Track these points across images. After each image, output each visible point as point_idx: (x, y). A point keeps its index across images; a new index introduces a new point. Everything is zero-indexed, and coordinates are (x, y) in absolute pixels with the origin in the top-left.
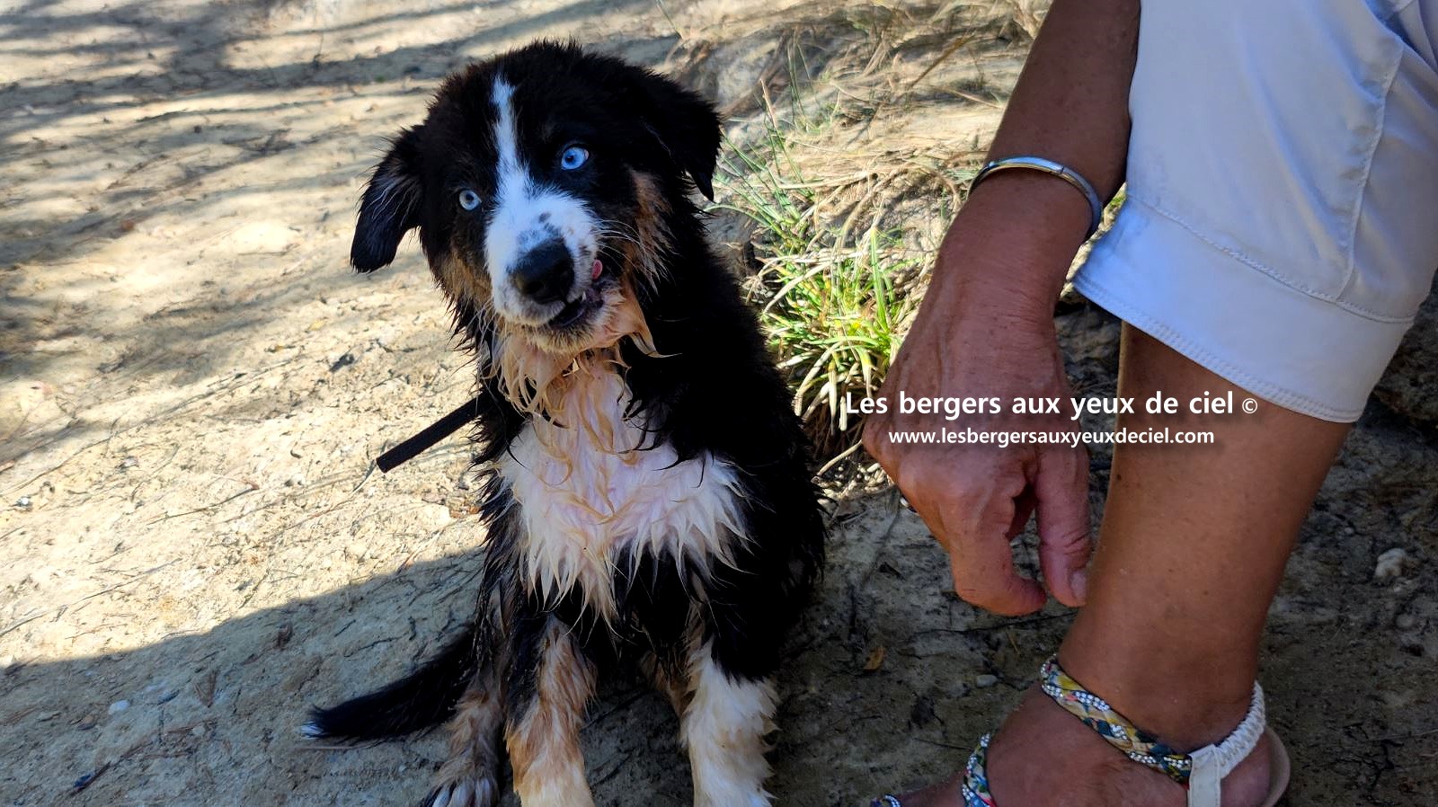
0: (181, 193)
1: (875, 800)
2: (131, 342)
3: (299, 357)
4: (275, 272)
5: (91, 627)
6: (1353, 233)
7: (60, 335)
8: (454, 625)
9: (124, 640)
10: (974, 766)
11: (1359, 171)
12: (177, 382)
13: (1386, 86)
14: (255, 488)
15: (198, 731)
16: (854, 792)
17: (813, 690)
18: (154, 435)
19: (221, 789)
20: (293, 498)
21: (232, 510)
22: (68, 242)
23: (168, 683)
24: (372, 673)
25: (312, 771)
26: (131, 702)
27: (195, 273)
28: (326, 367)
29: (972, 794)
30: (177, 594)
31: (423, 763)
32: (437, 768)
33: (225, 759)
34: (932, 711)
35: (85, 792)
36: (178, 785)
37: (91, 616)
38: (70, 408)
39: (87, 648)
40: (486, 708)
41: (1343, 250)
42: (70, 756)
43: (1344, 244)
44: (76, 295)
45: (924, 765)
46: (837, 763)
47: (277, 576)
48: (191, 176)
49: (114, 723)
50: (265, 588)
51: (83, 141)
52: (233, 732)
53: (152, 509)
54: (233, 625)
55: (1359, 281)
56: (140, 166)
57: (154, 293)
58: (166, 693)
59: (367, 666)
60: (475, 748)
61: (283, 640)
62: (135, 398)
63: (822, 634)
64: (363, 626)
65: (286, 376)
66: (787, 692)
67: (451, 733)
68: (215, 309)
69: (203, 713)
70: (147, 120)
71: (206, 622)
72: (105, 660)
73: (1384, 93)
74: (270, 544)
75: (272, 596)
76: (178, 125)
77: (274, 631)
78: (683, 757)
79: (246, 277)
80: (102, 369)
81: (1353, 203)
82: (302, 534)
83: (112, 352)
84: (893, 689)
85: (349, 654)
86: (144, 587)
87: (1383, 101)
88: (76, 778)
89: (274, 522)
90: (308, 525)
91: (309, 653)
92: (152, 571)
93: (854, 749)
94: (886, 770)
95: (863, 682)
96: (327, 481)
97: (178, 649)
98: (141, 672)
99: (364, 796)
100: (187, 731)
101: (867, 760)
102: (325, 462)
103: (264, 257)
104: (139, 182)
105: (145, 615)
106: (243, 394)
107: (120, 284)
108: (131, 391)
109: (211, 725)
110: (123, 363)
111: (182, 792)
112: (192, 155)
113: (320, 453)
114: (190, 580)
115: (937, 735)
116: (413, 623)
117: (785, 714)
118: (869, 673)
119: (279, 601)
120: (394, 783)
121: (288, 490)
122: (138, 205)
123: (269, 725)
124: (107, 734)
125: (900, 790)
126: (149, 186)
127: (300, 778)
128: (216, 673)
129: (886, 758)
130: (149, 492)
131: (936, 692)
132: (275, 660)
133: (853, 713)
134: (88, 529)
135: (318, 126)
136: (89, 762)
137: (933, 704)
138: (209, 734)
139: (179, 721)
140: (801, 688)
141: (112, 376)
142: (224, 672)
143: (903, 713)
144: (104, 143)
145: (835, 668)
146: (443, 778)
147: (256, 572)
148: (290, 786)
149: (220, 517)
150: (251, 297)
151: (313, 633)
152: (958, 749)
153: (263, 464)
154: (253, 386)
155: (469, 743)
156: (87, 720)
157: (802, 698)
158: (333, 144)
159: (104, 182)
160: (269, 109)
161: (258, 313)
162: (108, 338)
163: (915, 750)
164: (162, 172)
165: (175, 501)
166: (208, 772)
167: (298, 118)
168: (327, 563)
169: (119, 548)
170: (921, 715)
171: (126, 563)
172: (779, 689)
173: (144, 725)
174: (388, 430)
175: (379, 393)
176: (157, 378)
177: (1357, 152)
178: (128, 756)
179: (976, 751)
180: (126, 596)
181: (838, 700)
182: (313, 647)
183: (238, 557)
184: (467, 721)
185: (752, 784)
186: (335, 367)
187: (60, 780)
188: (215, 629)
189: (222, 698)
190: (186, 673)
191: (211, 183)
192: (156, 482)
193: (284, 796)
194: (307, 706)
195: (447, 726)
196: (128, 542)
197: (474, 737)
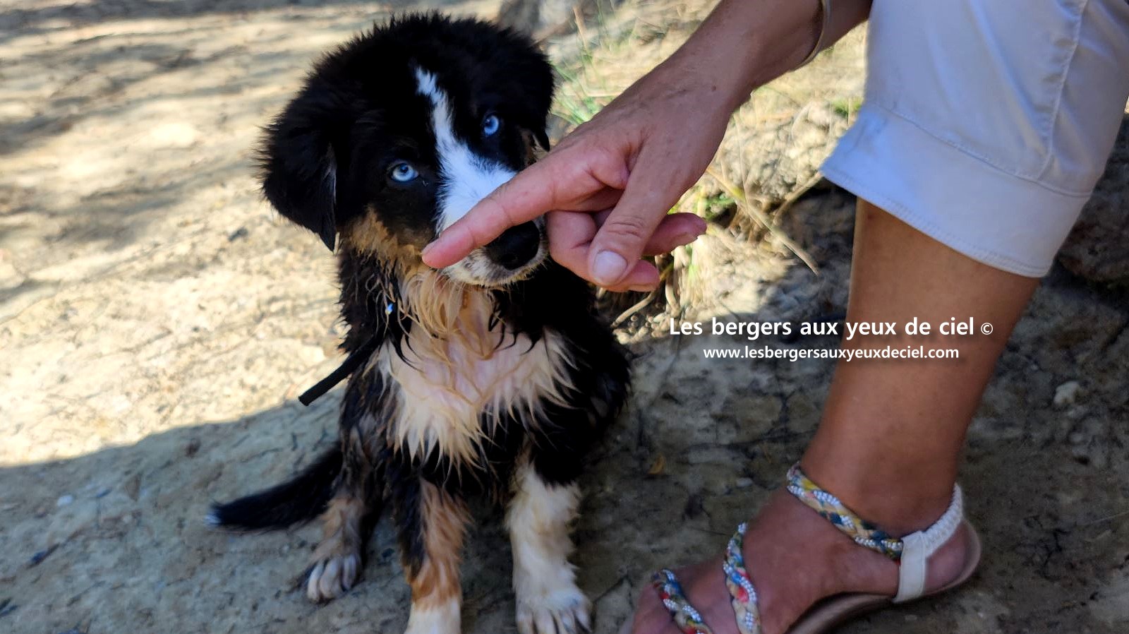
0: (111, 100)
1: (655, 573)
2: (71, 218)
3: (204, 231)
4: (183, 162)
5: (42, 439)
6: (1052, 126)
7: (15, 212)
8: (327, 439)
9: (69, 449)
10: (733, 547)
11: (1059, 75)
12: (108, 249)
13: (1083, 5)
14: (169, 332)
15: (127, 519)
16: (639, 567)
17: (609, 489)
18: (89, 291)
19: (145, 563)
20: (200, 340)
21: (151, 350)
22: (20, 138)
23: (102, 483)
24: (263, 475)
25: (216, 550)
26: (75, 497)
27: (121, 163)
28: (224, 239)
29: (730, 569)
30: (109, 414)
31: (303, 544)
32: (314, 548)
33: (148, 541)
34: (701, 507)
35: (41, 565)
36: (111, 560)
37: (42, 431)
38: (23, 269)
39: (39, 455)
40: (352, 504)
41: (1044, 139)
42: (28, 539)
43: (1045, 134)
44: (26, 181)
45: (693, 547)
46: (626, 545)
47: (188, 401)
48: (116, 86)
49: (62, 513)
50: (178, 410)
51: (30, 58)
52: (155, 520)
53: (88, 349)
54: (153, 438)
55: (1056, 165)
56: (76, 79)
57: (89, 179)
58: (102, 490)
59: (258, 470)
60: (344, 533)
61: (192, 450)
62: (75, 262)
63: (615, 446)
64: (256, 440)
65: (194, 245)
66: (588, 491)
67: (324, 522)
68: (137, 191)
69: (131, 506)
70: (81, 42)
71: (132, 435)
72: (54, 465)
73: (1081, 11)
74: (182, 376)
75: (183, 417)
76: (106, 45)
77: (186, 443)
78: (505, 538)
79: (162, 167)
80: (48, 239)
81: (1053, 102)
82: (207, 369)
83: (55, 226)
84: (671, 490)
85: (245, 461)
86: (85, 409)
87: (1079, 18)
88: (33, 554)
89: (185, 359)
90: (212, 362)
91: (213, 460)
92: (89, 397)
93: (639, 534)
94: (664, 551)
95: (647, 485)
96: (226, 328)
97: (109, 457)
98: (82, 474)
99: (256, 569)
100: (117, 520)
101: (649, 543)
102: (225, 313)
103: (177, 151)
104: (75, 91)
105: (85, 430)
106: (160, 259)
107: (60, 173)
108: (71, 256)
109: (137, 515)
110: (65, 234)
111: (116, 566)
112: (117, 69)
113: (221, 306)
114: (119, 405)
115: (705, 524)
116: (294, 437)
117: (586, 507)
118: (652, 478)
119: (189, 421)
120: (280, 559)
121: (196, 335)
122: (74, 110)
123: (182, 515)
124: (56, 522)
125: (676, 567)
126: (84, 94)
127: (207, 556)
128: (140, 475)
129: (665, 542)
130: (86, 335)
131: (705, 492)
132: (187, 466)
133: (639, 507)
134: (39, 364)
135: (218, 45)
136: (42, 542)
137: (701, 501)
138: (136, 521)
139: (113, 512)
140: (599, 488)
141: (57, 245)
142: (147, 473)
143: (679, 506)
144: (47, 60)
145: (626, 473)
146: (319, 555)
147: (172, 398)
148: (199, 560)
149: (142, 356)
150: (165, 183)
151: (216, 445)
152: (721, 535)
153: (175, 315)
154: (168, 252)
155: (338, 529)
156: (41, 511)
157: (600, 495)
158: (229, 61)
159: (48, 91)
160: (178, 33)
161: (170, 195)
162: (53, 214)
163: (689, 536)
164: (93, 82)
165: (107, 343)
166: (135, 551)
167: (203, 40)
168: (227, 391)
169: (63, 379)
170: (693, 509)
171: (69, 390)
172: (582, 487)
173: (85, 514)
174: (274, 289)
175: (267, 259)
176: (92, 246)
177: (1057, 60)
178: (73, 537)
179: (735, 536)
180: (69, 416)
181: (628, 497)
182: (217, 455)
183: (158, 386)
184: (338, 513)
185: (560, 559)
186: (232, 238)
187: (21, 555)
188: (140, 443)
189: (145, 495)
190: (117, 475)
191: (133, 92)
192: (91, 329)
193: (194, 569)
194: (211, 501)
195: (322, 517)
196: (70, 374)
197: (343, 524)
